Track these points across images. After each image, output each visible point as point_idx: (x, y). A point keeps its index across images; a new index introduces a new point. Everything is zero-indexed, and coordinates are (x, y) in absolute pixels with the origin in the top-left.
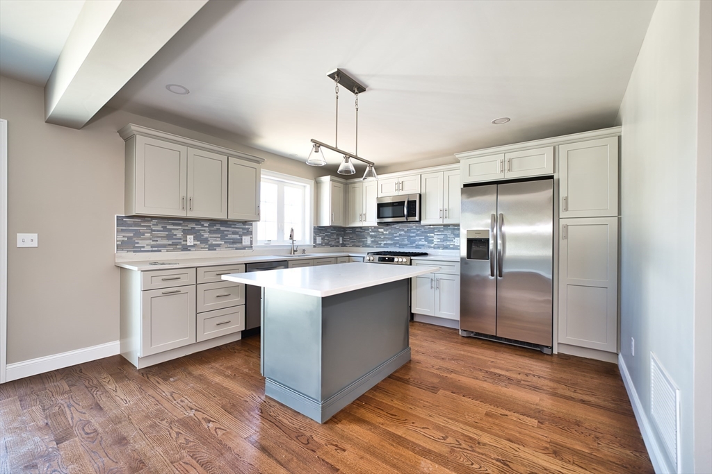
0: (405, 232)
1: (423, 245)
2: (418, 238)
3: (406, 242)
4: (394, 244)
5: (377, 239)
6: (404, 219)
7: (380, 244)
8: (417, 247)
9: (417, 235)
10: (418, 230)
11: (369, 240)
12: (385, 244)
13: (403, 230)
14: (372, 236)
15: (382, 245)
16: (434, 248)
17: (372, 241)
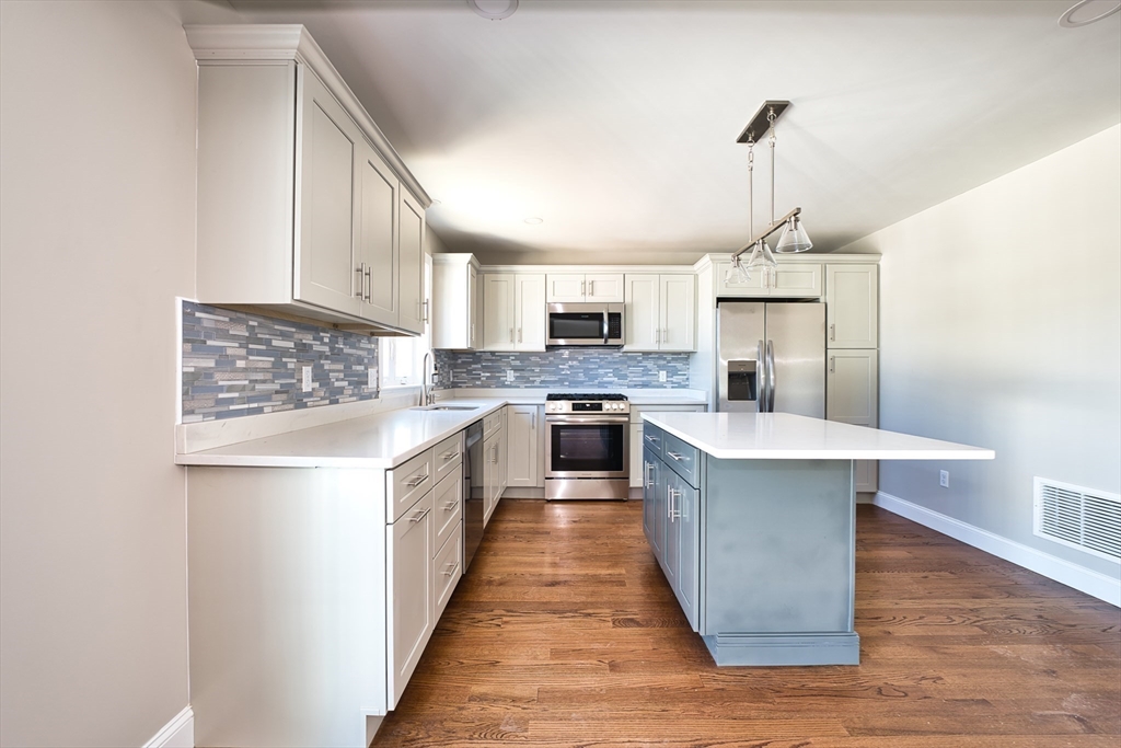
0: (580, 361)
1: (611, 383)
2: (601, 371)
3: (581, 377)
4: (561, 382)
5: (526, 374)
6: (601, 341)
7: (534, 381)
8: (601, 385)
9: (600, 367)
10: (602, 359)
11: (510, 376)
12: (542, 382)
13: (576, 359)
14: (515, 369)
15: (536, 384)
16: (629, 387)
17: (517, 378)
